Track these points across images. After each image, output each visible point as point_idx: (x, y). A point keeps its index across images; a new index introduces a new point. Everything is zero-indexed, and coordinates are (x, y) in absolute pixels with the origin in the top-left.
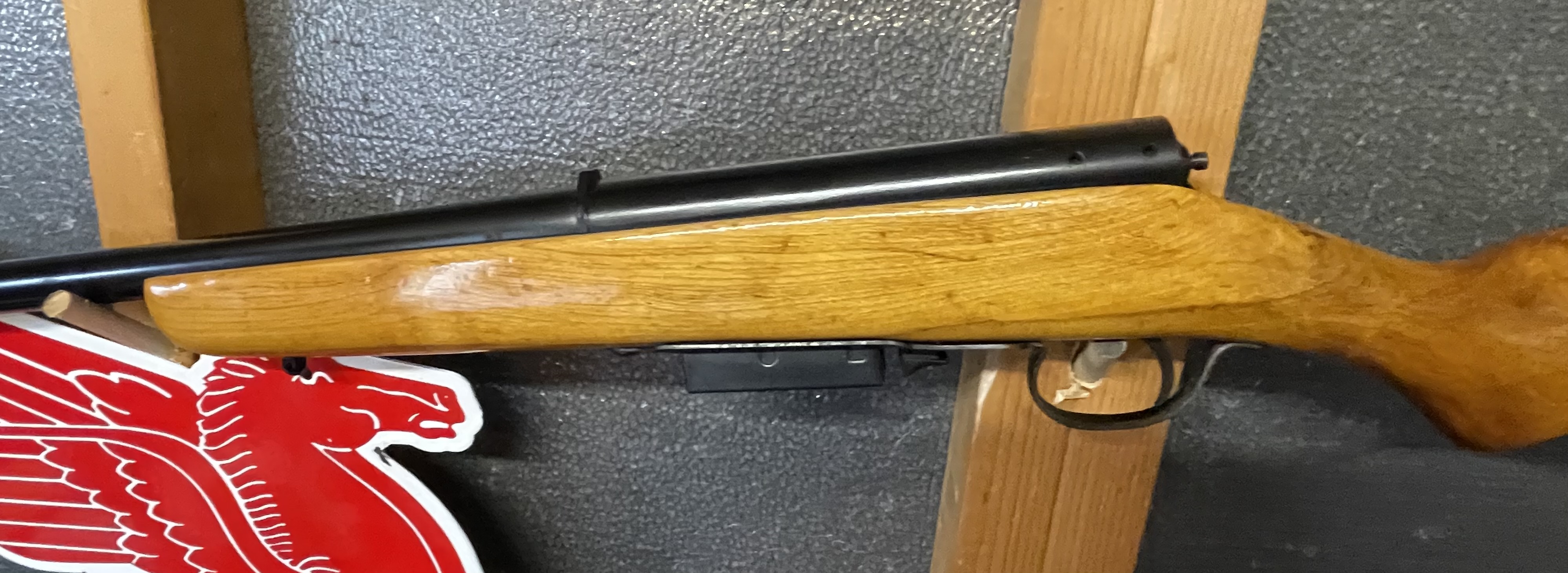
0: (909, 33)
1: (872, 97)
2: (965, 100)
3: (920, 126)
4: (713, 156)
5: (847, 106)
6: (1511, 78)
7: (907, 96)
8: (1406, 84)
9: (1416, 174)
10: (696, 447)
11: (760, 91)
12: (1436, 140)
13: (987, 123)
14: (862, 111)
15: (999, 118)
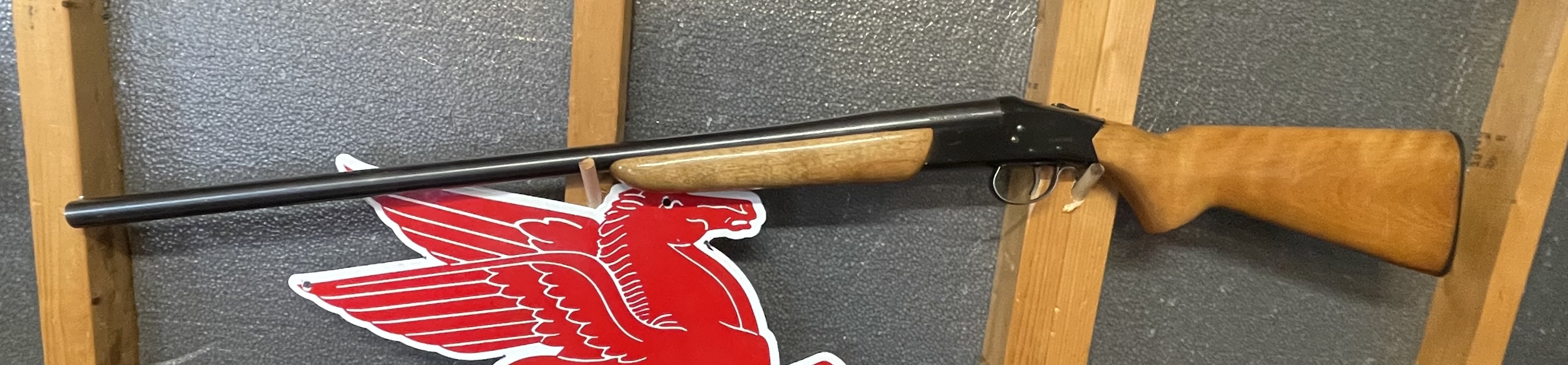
0: (986, 36)
5: (955, 73)
9: (1208, 107)
10: (863, 263)
11: (911, 65)
14: (961, 75)
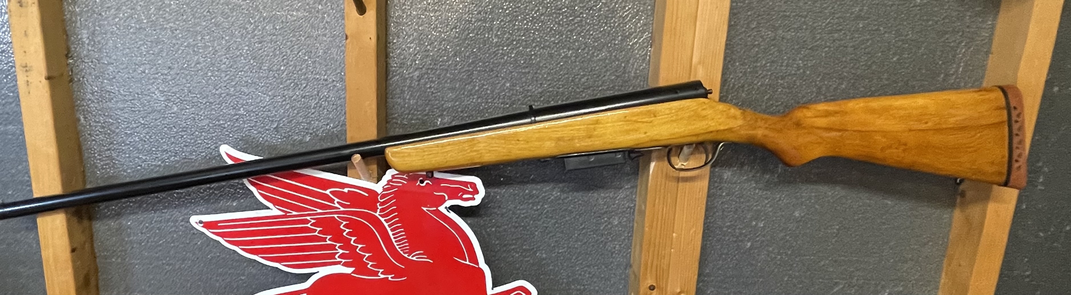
0: (618, 56)
1: (606, 78)
2: (636, 77)
3: (622, 86)
4: (553, 100)
5: (598, 81)
6: (800, 62)
7: (618, 77)
8: (770, 66)
10: (546, 206)
11: (569, 78)
12: (782, 82)
13: (643, 85)
14: (603, 83)
15: (647, 82)
